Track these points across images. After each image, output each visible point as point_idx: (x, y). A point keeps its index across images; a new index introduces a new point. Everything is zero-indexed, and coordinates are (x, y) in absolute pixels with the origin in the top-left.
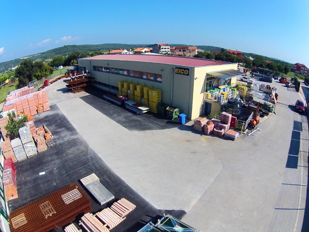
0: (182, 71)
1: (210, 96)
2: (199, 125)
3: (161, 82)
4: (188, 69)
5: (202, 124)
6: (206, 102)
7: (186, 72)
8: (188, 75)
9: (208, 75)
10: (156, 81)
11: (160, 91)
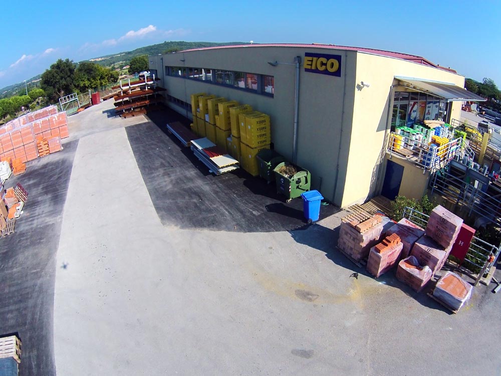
0: (322, 64)
1: (403, 144)
2: (354, 239)
3: (271, 95)
4: (338, 58)
5: (362, 241)
6: (388, 160)
7: (332, 65)
8: (338, 73)
9: (398, 82)
10: (264, 93)
11: (267, 119)
